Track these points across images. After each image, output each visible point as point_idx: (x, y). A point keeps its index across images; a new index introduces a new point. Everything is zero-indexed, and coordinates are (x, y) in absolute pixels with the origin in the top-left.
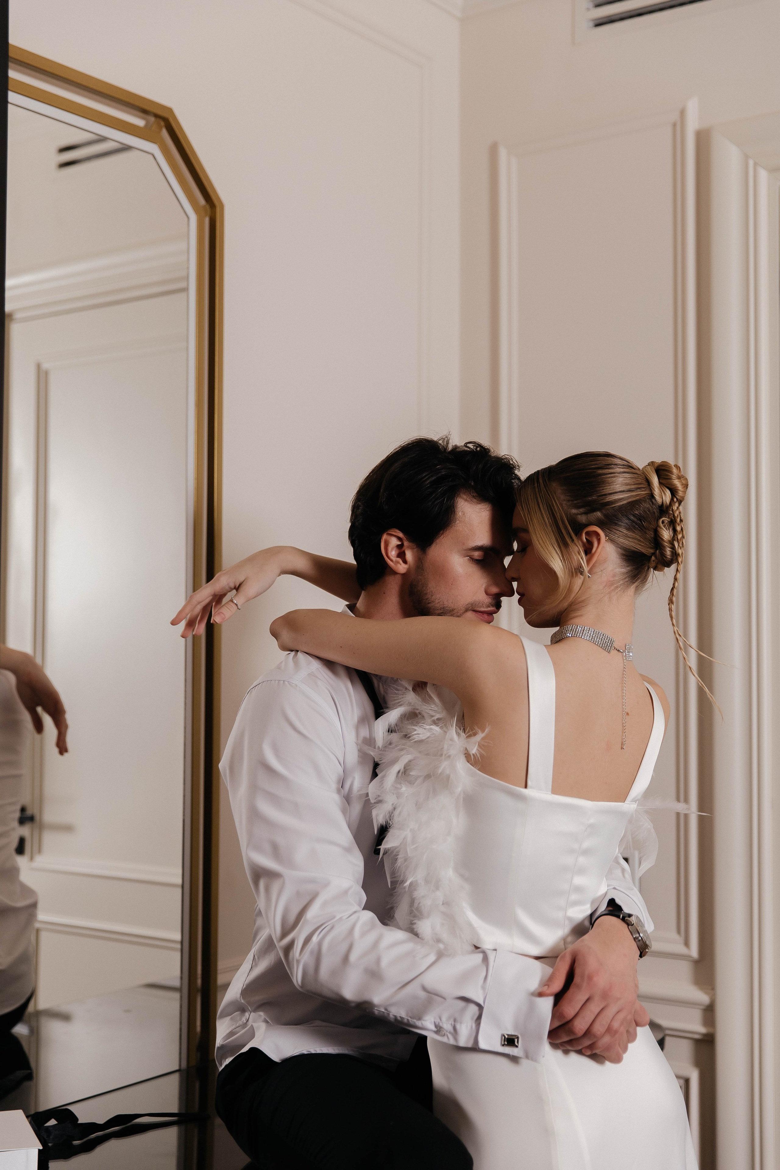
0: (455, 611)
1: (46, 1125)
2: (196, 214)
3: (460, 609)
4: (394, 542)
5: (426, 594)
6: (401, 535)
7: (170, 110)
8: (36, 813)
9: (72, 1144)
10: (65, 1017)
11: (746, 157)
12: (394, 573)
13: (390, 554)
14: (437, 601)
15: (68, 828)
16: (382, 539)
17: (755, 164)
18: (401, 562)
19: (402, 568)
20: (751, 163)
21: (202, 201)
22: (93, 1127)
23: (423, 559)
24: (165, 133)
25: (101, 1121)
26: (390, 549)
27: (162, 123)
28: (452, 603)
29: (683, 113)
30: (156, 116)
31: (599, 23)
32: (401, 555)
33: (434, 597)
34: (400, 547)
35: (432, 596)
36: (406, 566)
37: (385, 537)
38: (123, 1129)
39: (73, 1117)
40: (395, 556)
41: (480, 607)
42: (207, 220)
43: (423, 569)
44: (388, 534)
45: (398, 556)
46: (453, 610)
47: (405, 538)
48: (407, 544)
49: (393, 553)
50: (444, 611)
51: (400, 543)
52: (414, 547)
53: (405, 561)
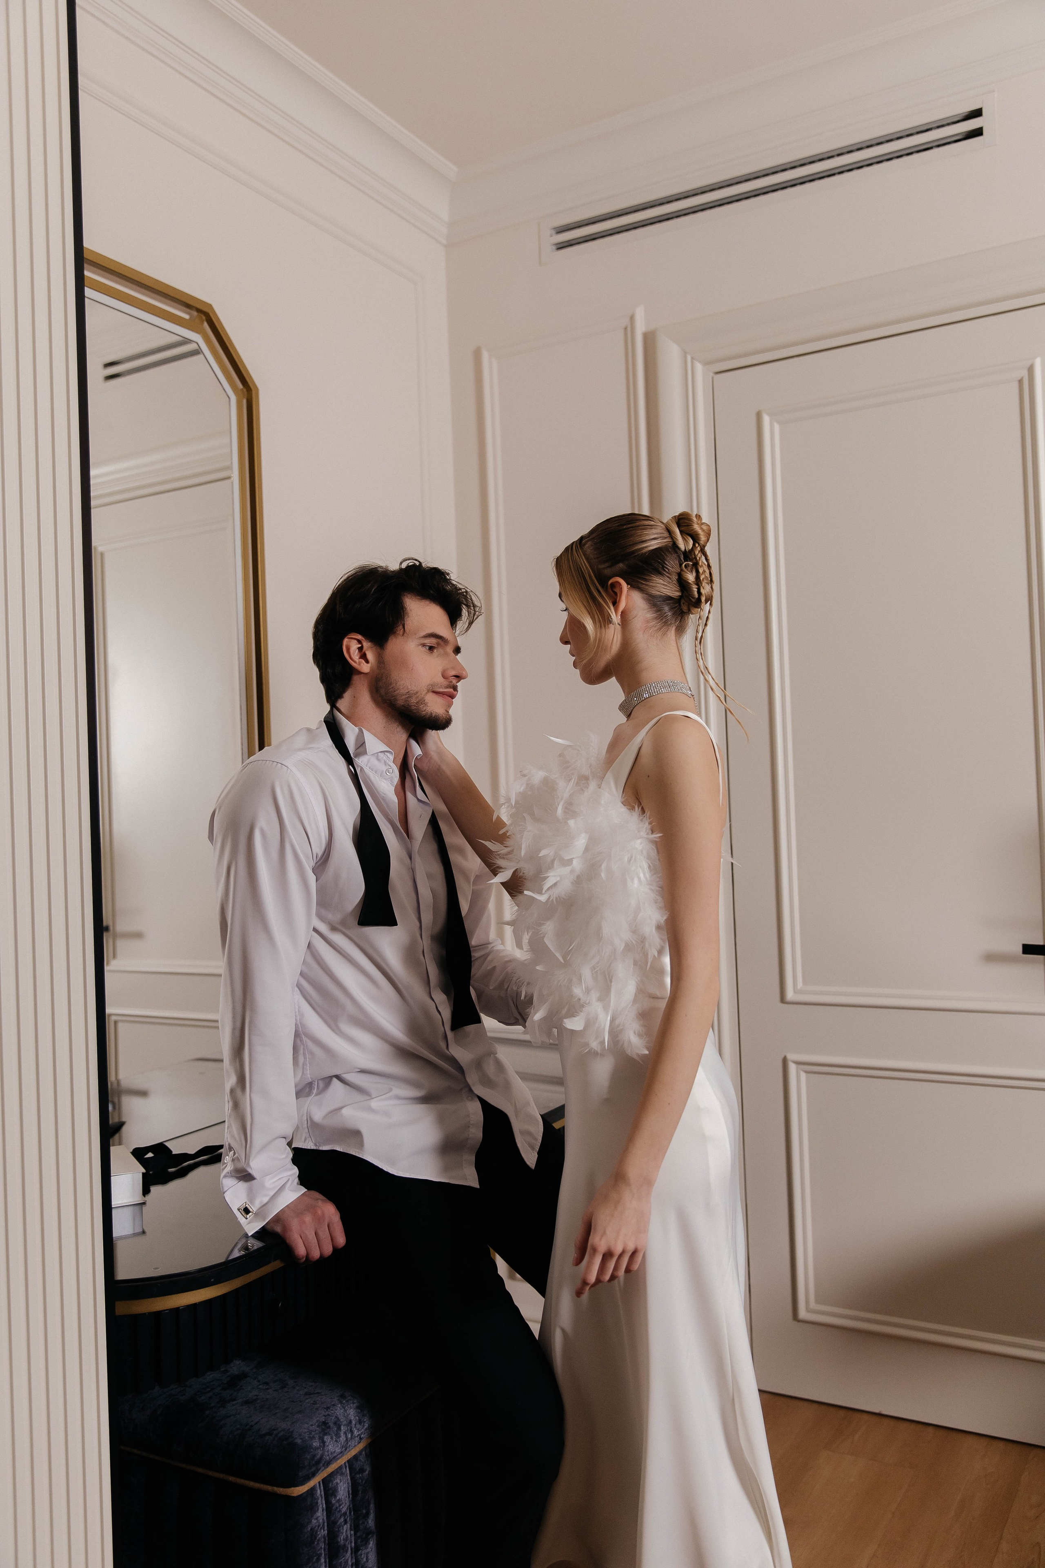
0: (419, 695)
1: (146, 1157)
2: (236, 395)
3: (422, 690)
4: (354, 646)
5: (391, 684)
6: (359, 637)
7: (210, 306)
8: (110, 923)
9: (169, 1171)
10: (143, 1094)
11: (685, 353)
12: (359, 673)
13: (352, 656)
15: (138, 935)
16: (344, 646)
17: (692, 358)
18: (363, 661)
19: (365, 668)
20: (689, 358)
21: (240, 386)
22: (185, 1157)
23: (383, 654)
24: (206, 325)
25: (192, 1152)
26: (352, 651)
27: (204, 318)
28: (415, 686)
29: (632, 318)
30: (199, 311)
31: (561, 246)
32: (363, 656)
33: (398, 684)
34: (360, 649)
35: (396, 684)
36: (369, 665)
37: (346, 643)
38: (210, 1157)
39: (169, 1151)
40: (357, 658)
41: (440, 689)
42: (245, 401)
43: (384, 663)
44: (348, 638)
45: (360, 658)
46: (417, 692)
47: (363, 639)
48: (366, 644)
49: (356, 655)
50: (409, 695)
51: (360, 646)
52: (373, 646)
53: (367, 662)
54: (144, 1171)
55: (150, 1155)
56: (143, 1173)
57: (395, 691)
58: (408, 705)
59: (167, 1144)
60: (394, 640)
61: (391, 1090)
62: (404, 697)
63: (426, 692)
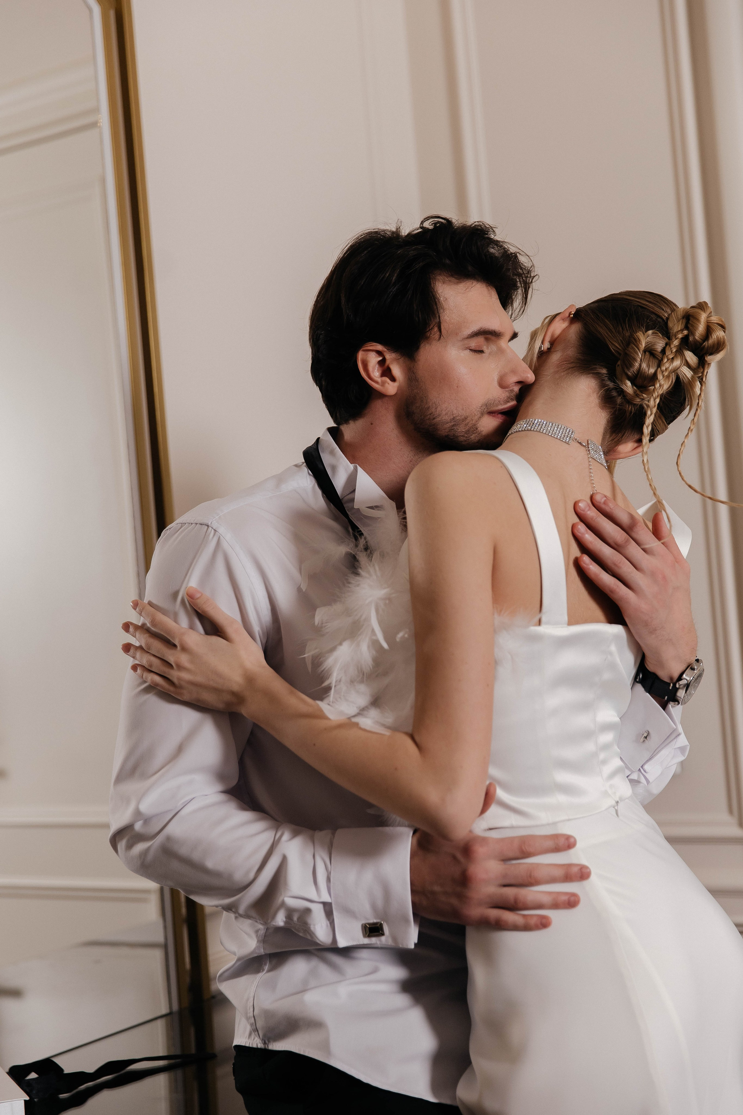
0: (468, 419)
1: (28, 1078)
2: (100, 4)
3: (473, 414)
4: (373, 359)
5: (429, 408)
6: (380, 347)
9: (58, 1098)
13: (372, 375)
14: (444, 413)
16: (358, 360)
18: (388, 380)
19: (391, 388)
22: (81, 1077)
23: (414, 367)
25: (91, 1069)
26: (370, 369)
28: (463, 409)
32: (387, 372)
33: (439, 409)
34: (382, 363)
35: (436, 408)
36: (396, 384)
37: (360, 355)
38: (117, 1076)
39: (59, 1069)
40: (379, 376)
41: (497, 405)
42: (112, 13)
43: (416, 380)
44: (364, 351)
45: (383, 375)
46: (466, 418)
47: (386, 350)
48: (389, 356)
49: (376, 373)
50: (456, 422)
51: (381, 358)
52: (399, 358)
53: (393, 379)
54: (27, 1098)
55: (33, 1075)
56: (25, 1101)
57: (434, 419)
58: (454, 435)
59: (56, 1060)
60: (427, 347)
61: (375, 970)
62: (448, 425)
63: (479, 415)
